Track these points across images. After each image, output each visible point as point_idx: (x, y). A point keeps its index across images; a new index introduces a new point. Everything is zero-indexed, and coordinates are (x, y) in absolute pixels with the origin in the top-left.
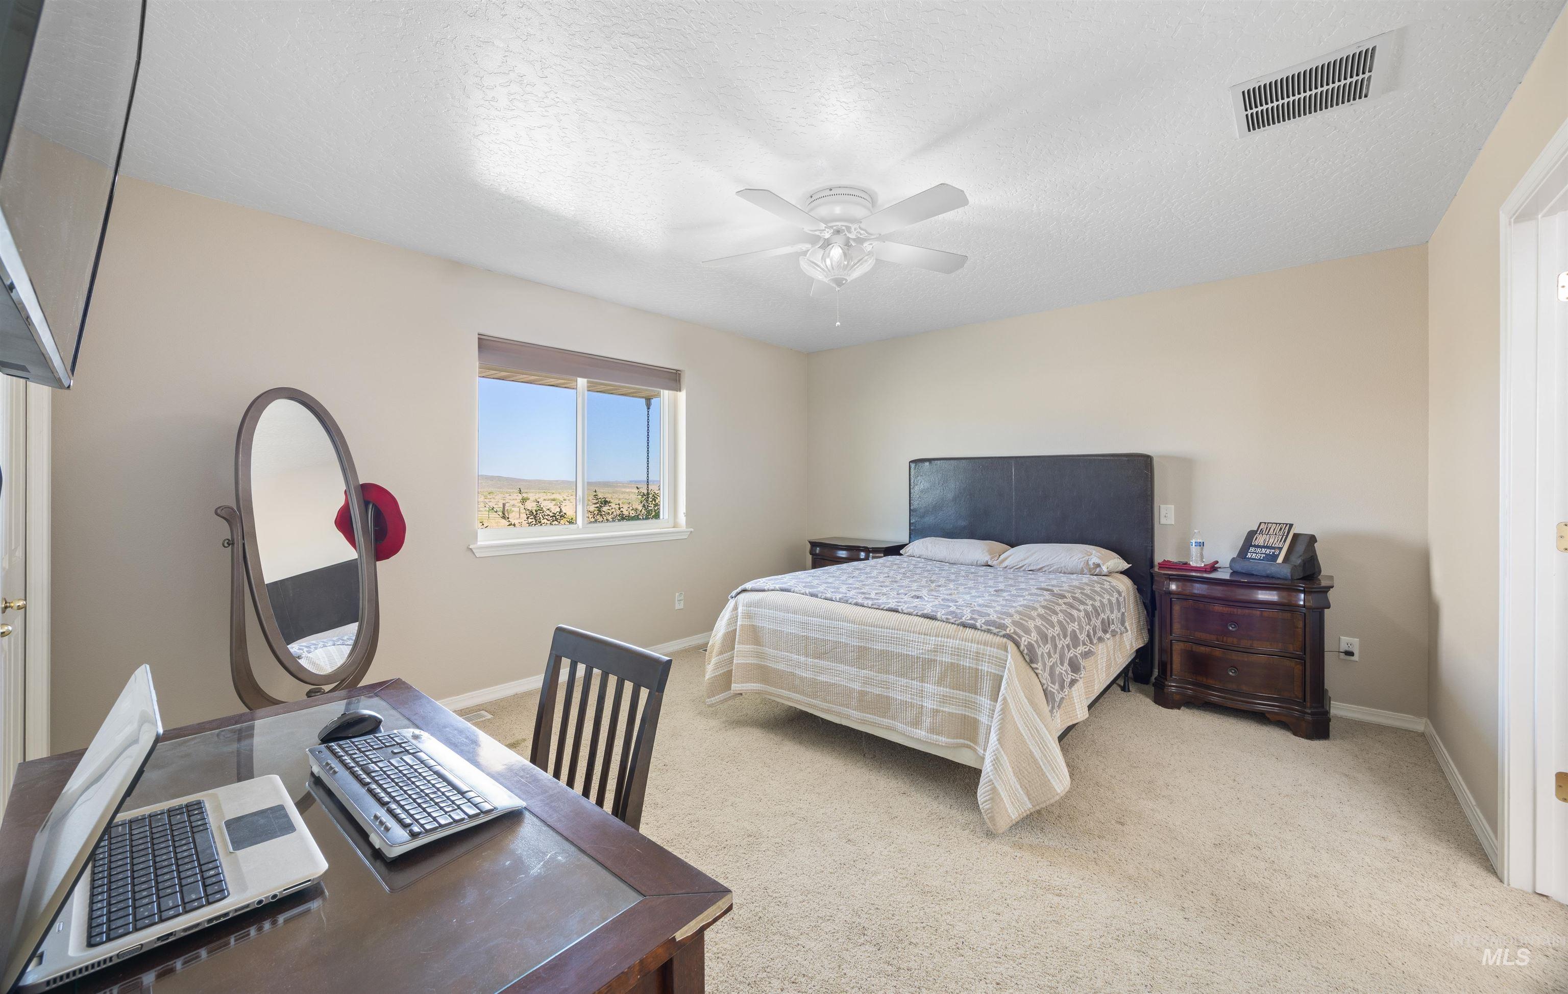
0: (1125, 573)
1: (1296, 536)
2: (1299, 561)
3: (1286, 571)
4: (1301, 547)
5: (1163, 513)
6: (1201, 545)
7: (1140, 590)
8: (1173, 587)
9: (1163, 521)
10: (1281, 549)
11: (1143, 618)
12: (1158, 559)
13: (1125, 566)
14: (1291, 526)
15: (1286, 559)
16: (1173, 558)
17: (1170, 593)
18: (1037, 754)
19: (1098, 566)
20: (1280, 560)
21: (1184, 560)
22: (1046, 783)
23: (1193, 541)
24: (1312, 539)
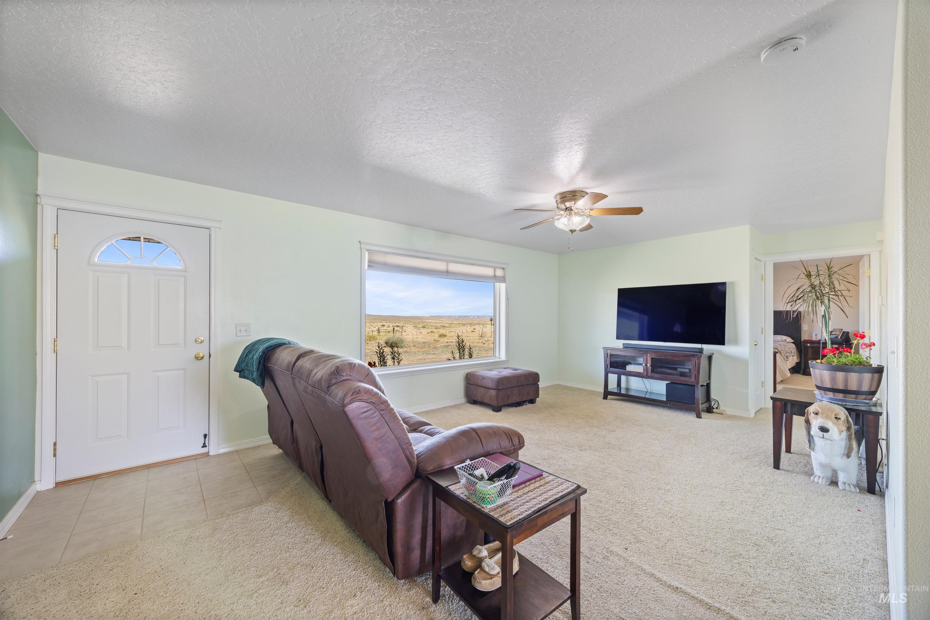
0: (793, 343)
1: (844, 332)
2: (844, 338)
3: (841, 340)
4: (845, 335)
5: (804, 327)
6: (816, 335)
7: (797, 347)
8: (809, 345)
9: (804, 329)
10: (839, 335)
11: (798, 355)
12: (802, 340)
13: (793, 341)
14: (842, 329)
15: (841, 337)
16: (807, 339)
17: (808, 346)
18: (783, 370)
19: (786, 340)
20: (839, 338)
21: (811, 339)
22: (785, 375)
23: (814, 334)
24: (848, 333)
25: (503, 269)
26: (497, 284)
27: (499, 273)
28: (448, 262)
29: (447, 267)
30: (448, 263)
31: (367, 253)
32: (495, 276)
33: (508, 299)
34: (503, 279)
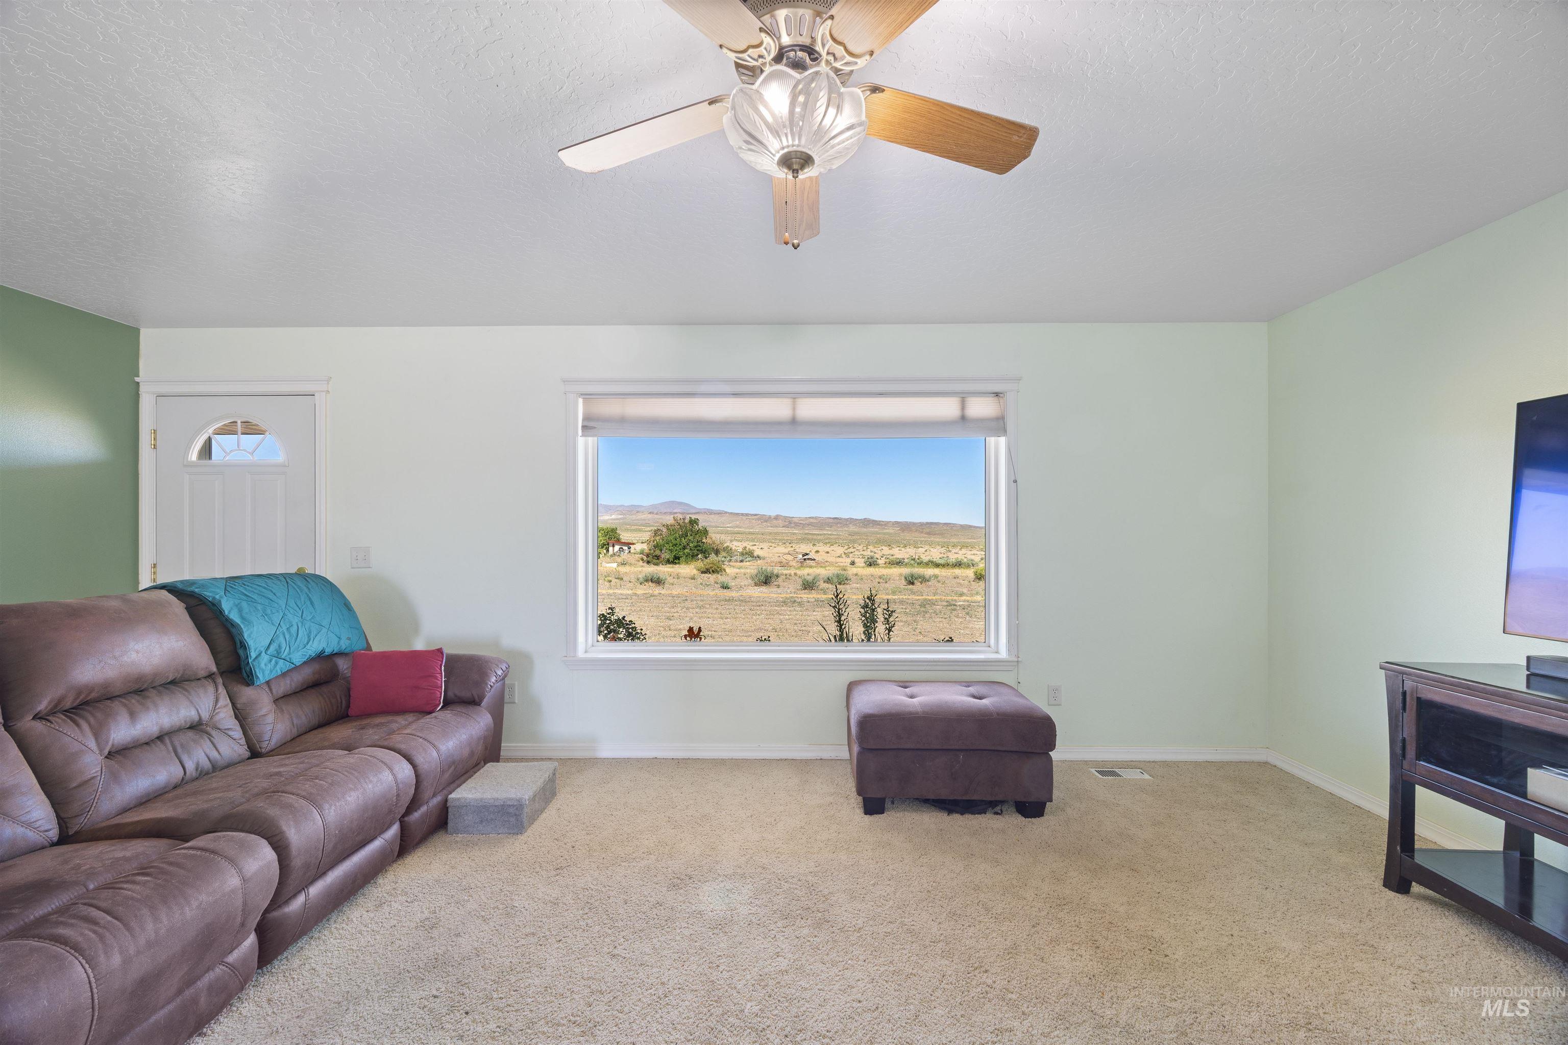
25: (997, 394)
26: (992, 440)
27: (981, 408)
28: (795, 396)
29: (794, 409)
30: (796, 400)
31: (581, 401)
32: (963, 418)
33: (1015, 481)
34: (998, 425)
